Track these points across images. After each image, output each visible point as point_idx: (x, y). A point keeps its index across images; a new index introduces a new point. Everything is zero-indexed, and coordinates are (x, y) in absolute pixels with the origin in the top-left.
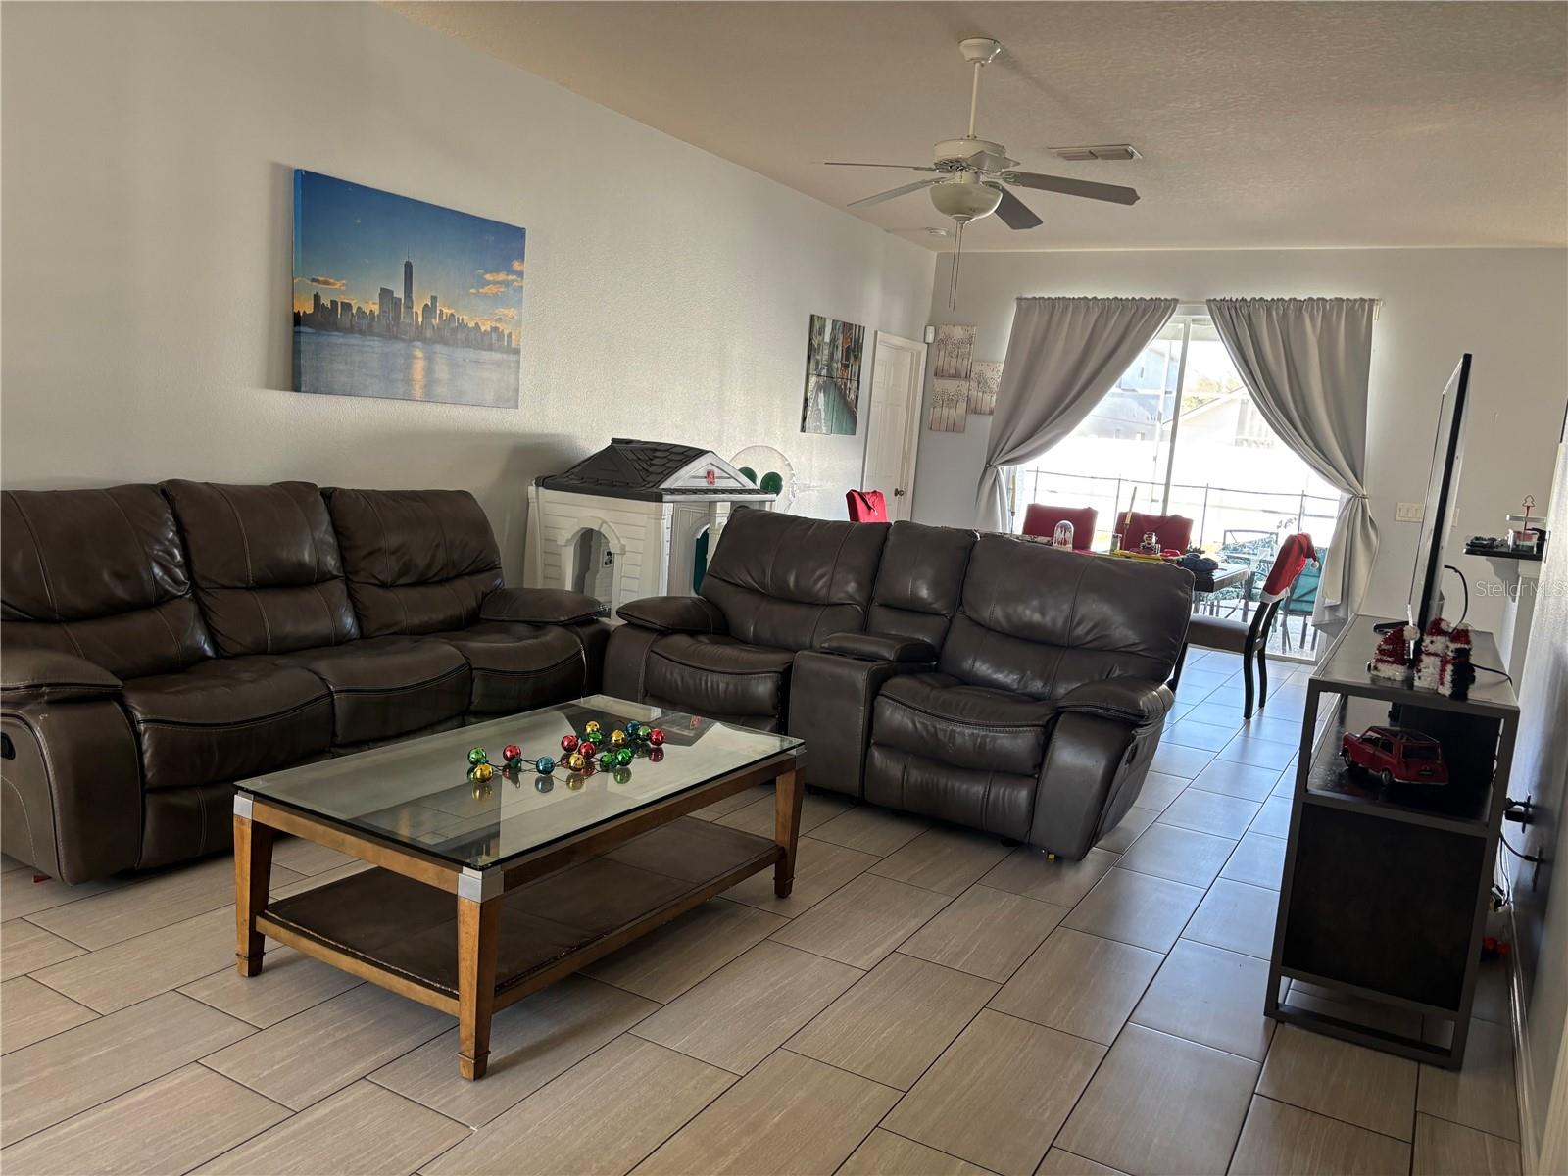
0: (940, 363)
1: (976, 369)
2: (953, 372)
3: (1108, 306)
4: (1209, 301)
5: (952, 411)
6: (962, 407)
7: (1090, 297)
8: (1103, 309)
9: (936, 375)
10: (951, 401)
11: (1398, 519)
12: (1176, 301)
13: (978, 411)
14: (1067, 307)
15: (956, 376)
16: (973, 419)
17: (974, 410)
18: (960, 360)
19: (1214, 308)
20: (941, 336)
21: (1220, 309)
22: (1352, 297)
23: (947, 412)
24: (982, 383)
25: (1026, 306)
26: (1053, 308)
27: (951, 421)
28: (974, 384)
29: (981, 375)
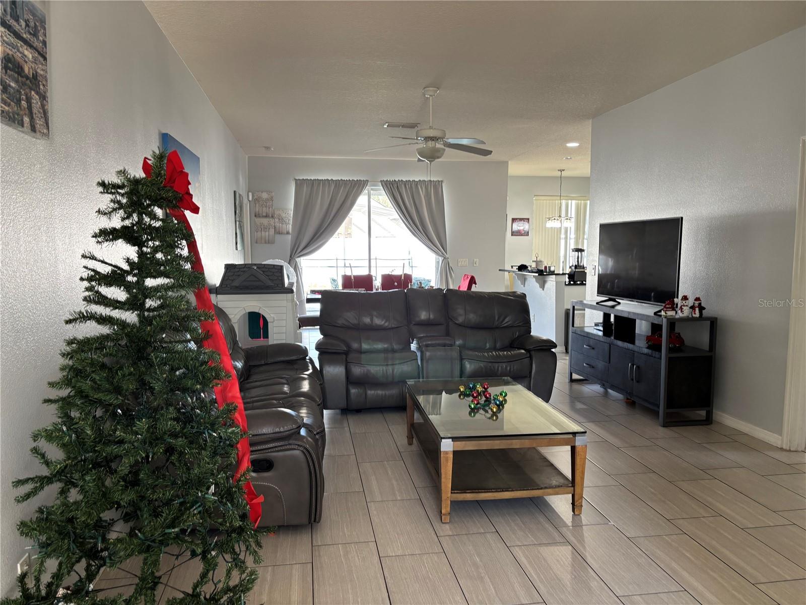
0: (257, 210)
1: (277, 213)
2: (264, 214)
3: (338, 183)
4: (381, 181)
5: (267, 233)
6: (272, 231)
7: (330, 179)
8: (336, 184)
9: (255, 216)
10: (266, 228)
11: (459, 265)
12: (367, 181)
13: (281, 232)
14: (319, 184)
15: (266, 216)
16: (278, 237)
17: (278, 232)
18: (268, 208)
19: (383, 184)
20: (255, 197)
21: (386, 184)
22: (435, 180)
23: (265, 234)
24: (281, 220)
25: (300, 184)
26: (313, 185)
27: (267, 238)
28: (277, 220)
29: (279, 215)
